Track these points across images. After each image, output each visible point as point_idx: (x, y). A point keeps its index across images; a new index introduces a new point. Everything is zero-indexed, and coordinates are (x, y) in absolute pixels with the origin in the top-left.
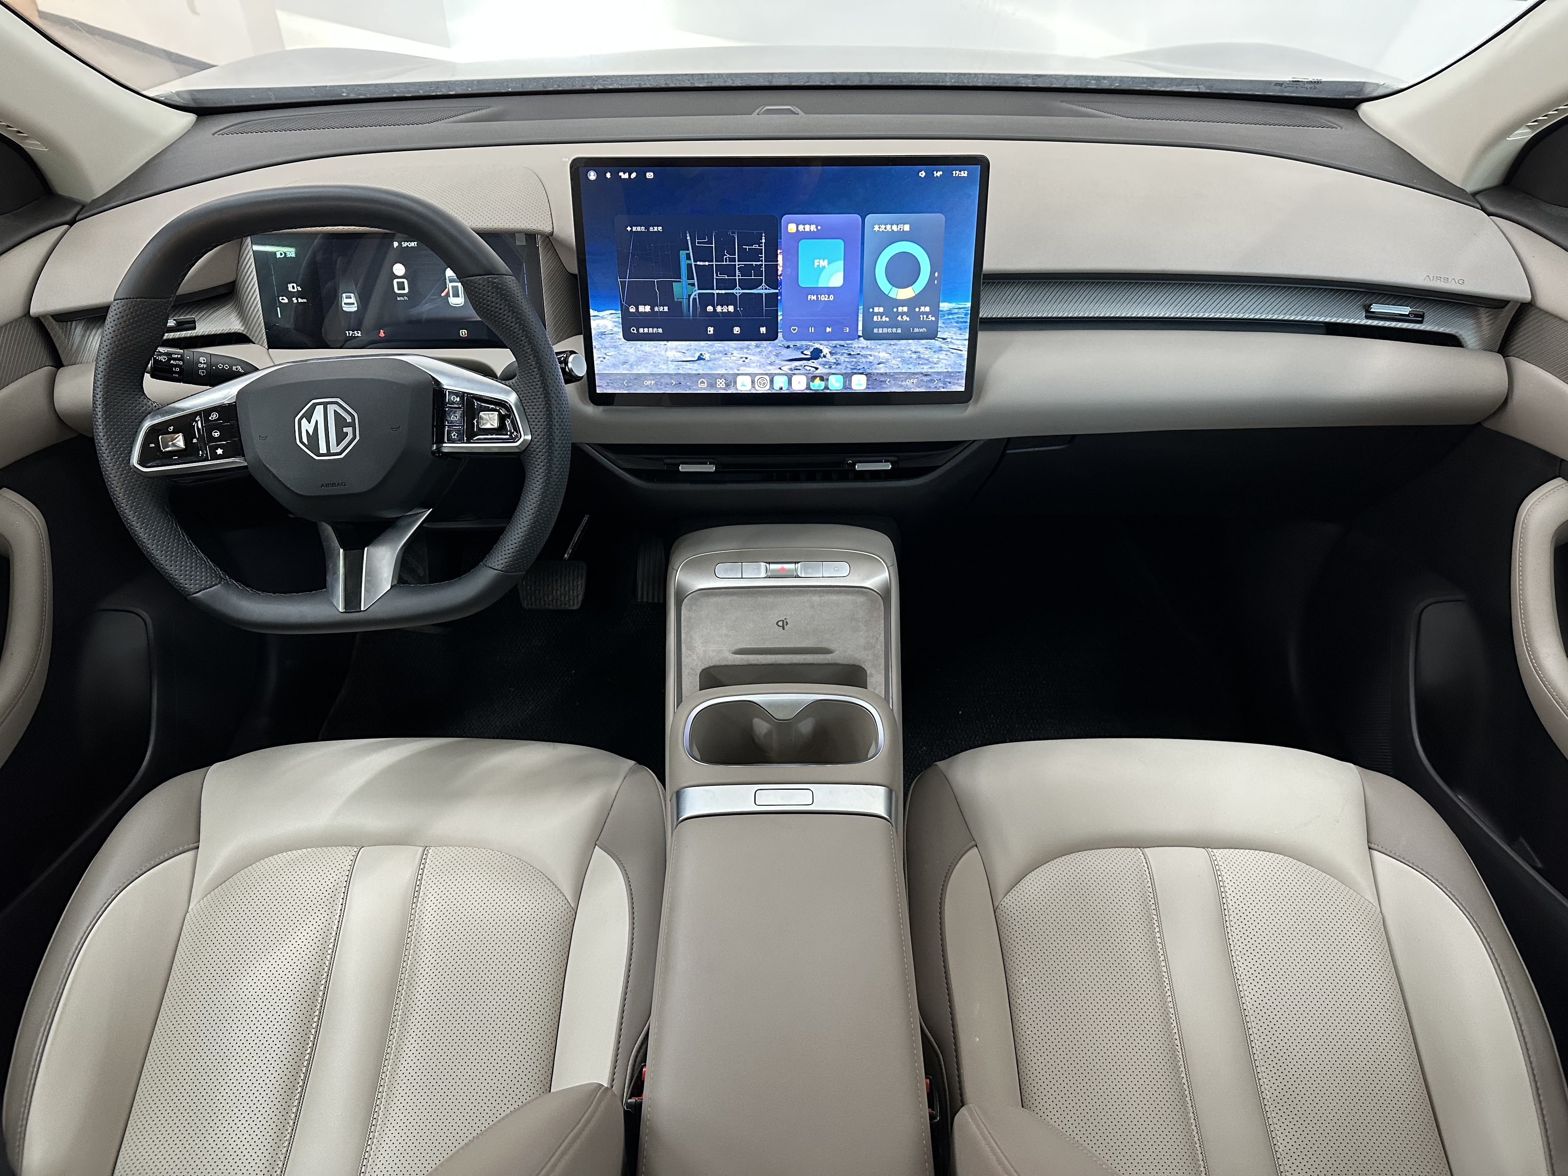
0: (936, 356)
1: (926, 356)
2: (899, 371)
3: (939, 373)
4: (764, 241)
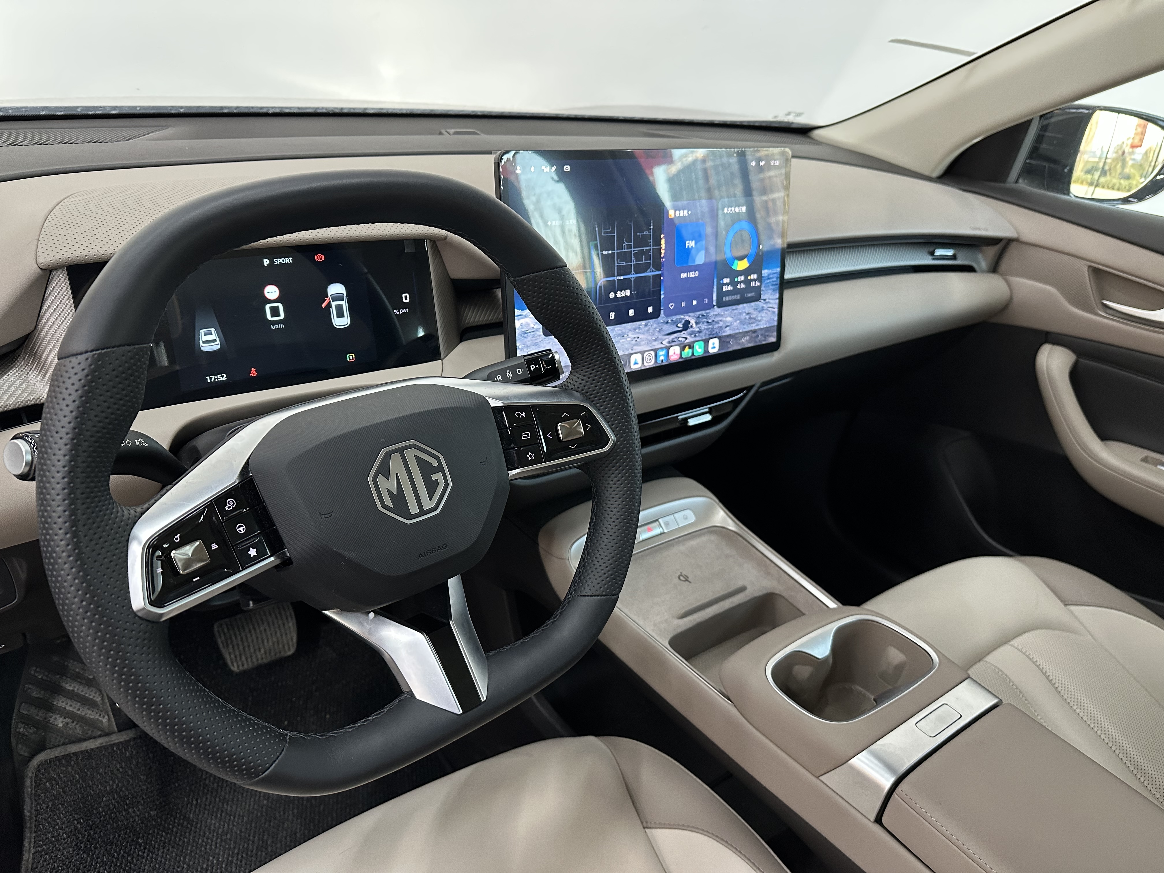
0: (760, 315)
1: (754, 316)
2: (737, 331)
3: (761, 329)
4: (652, 227)
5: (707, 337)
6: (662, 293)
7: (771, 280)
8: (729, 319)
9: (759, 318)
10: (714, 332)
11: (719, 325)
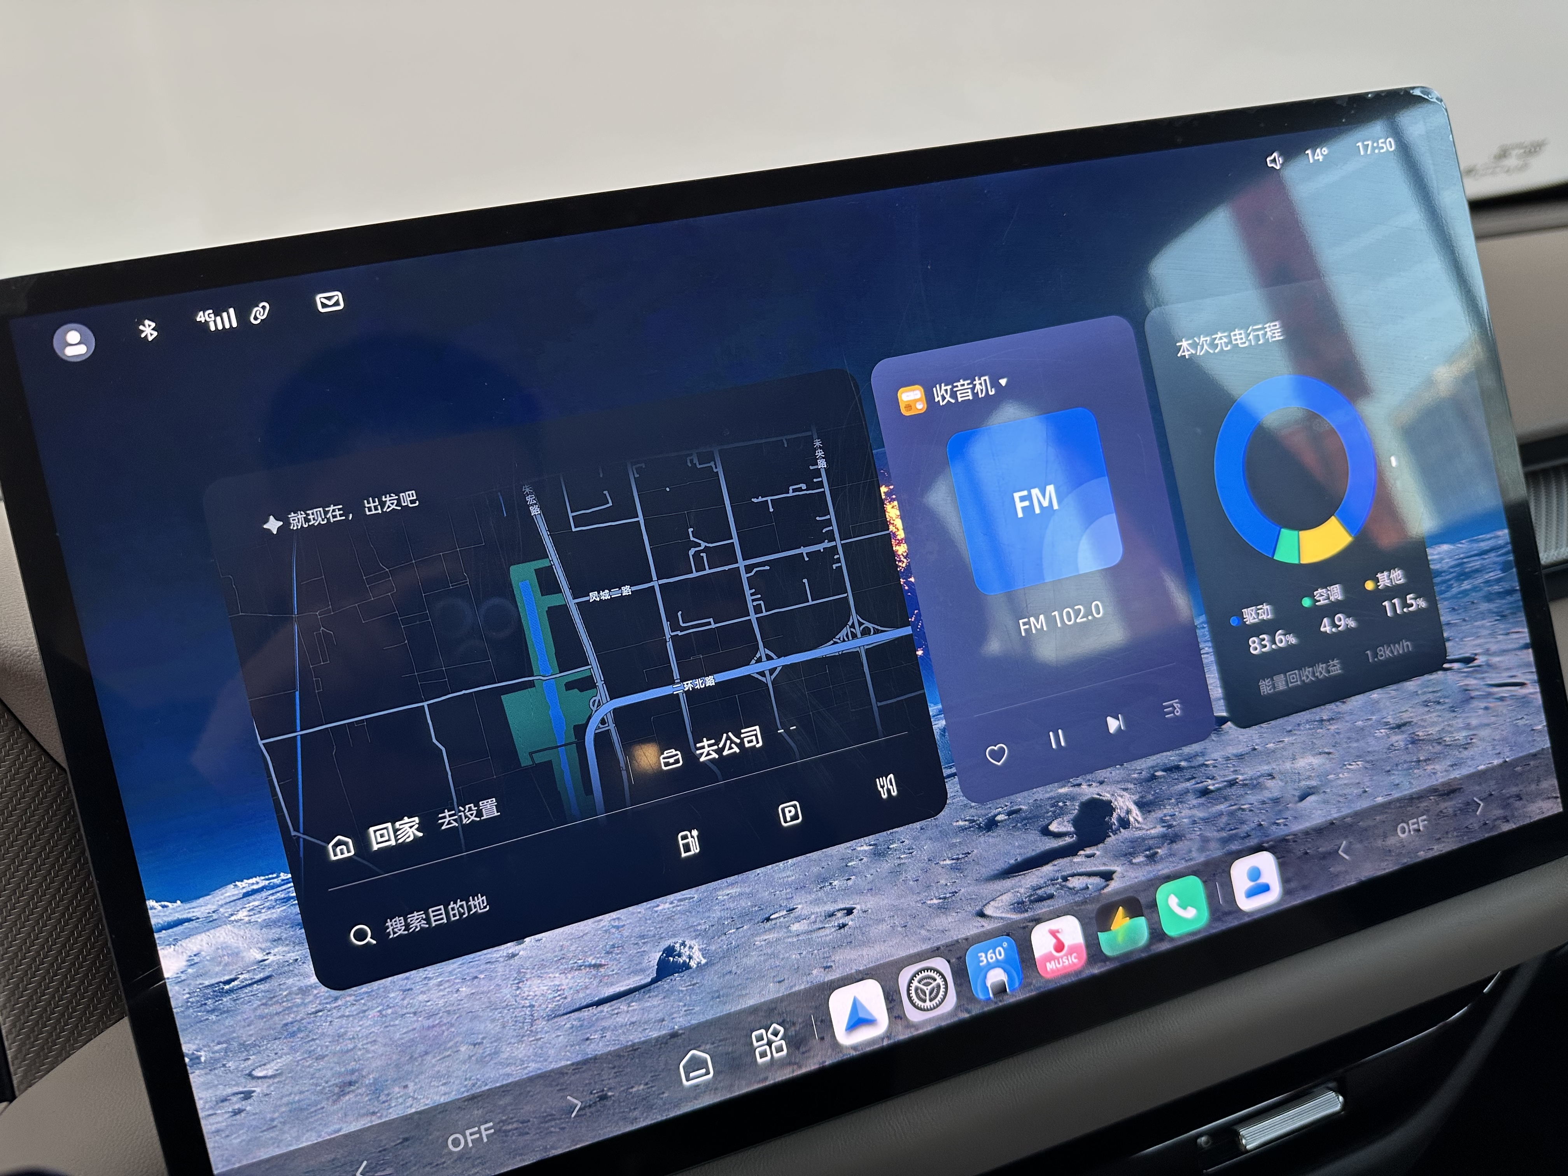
0: (1459, 723)
1: (1433, 730)
2: (1364, 804)
3: (1480, 777)
4: (822, 464)
5: (1216, 852)
6: (933, 709)
7: (1479, 581)
8: (1307, 762)
9: (1461, 736)
10: (1246, 828)
11: (1266, 795)
